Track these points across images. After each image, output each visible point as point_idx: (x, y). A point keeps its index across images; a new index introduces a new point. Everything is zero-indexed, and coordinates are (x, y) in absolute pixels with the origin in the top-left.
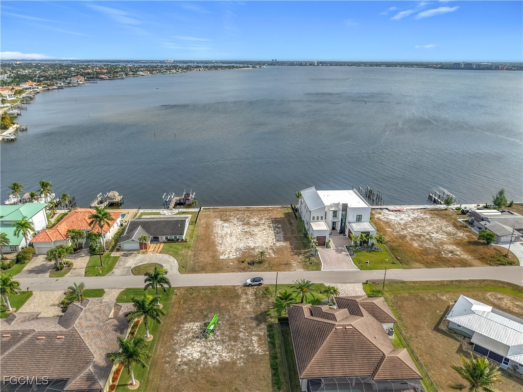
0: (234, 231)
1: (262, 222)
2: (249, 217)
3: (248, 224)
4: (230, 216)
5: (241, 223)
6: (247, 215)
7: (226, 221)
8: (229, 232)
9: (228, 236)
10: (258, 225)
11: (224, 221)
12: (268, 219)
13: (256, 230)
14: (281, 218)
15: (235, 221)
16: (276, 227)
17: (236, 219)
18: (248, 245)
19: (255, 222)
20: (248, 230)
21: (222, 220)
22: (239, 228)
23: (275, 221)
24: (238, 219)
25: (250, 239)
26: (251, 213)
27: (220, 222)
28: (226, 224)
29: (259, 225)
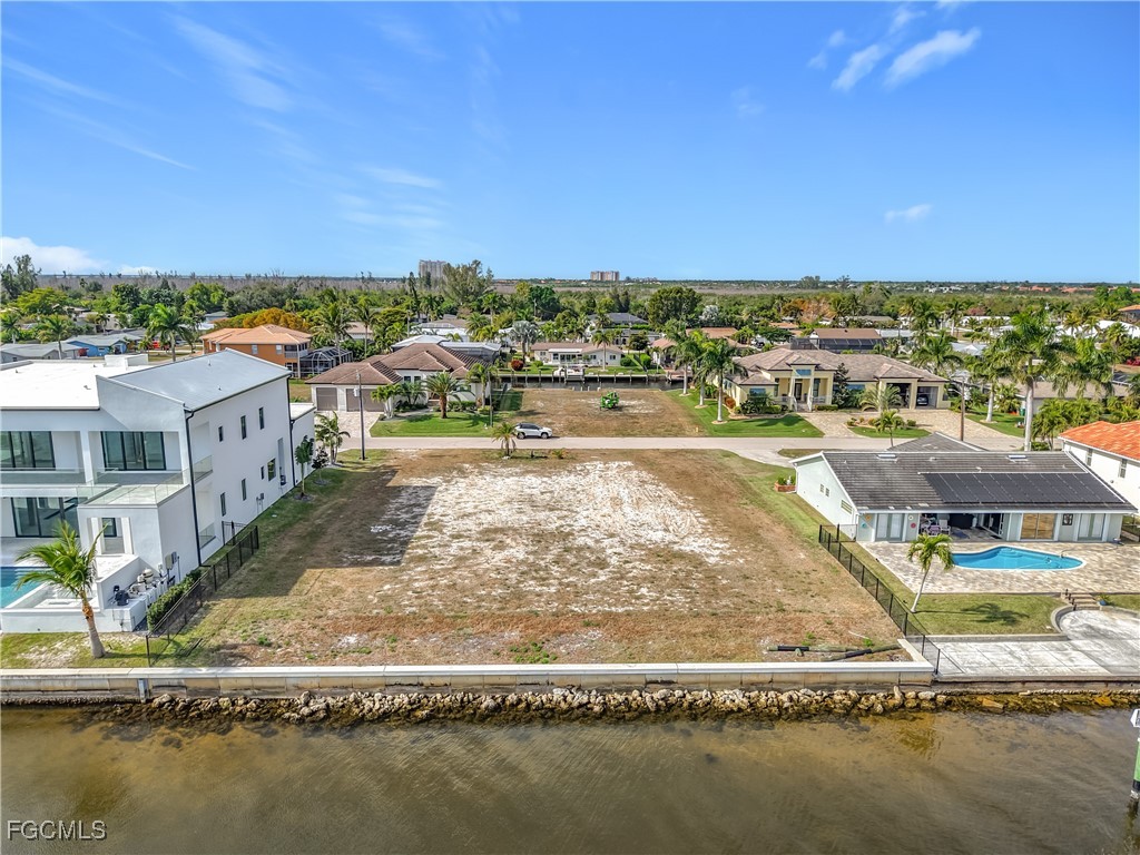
0: (605, 511)
1: (467, 544)
2: (531, 570)
3: (540, 538)
4: (653, 579)
5: (581, 541)
6: (543, 581)
7: (665, 555)
8: (627, 509)
9: (626, 499)
10: (489, 534)
11: (681, 556)
12: (422, 559)
13: (506, 516)
14: (338, 563)
15: (611, 549)
16: (403, 525)
17: (614, 561)
18: (545, 479)
19: (501, 547)
20: (542, 516)
21: (695, 560)
22: (584, 522)
23: (382, 548)
24: (602, 564)
25: (535, 491)
26: (519, 596)
27: (692, 545)
28: (658, 536)
29: (487, 531)
